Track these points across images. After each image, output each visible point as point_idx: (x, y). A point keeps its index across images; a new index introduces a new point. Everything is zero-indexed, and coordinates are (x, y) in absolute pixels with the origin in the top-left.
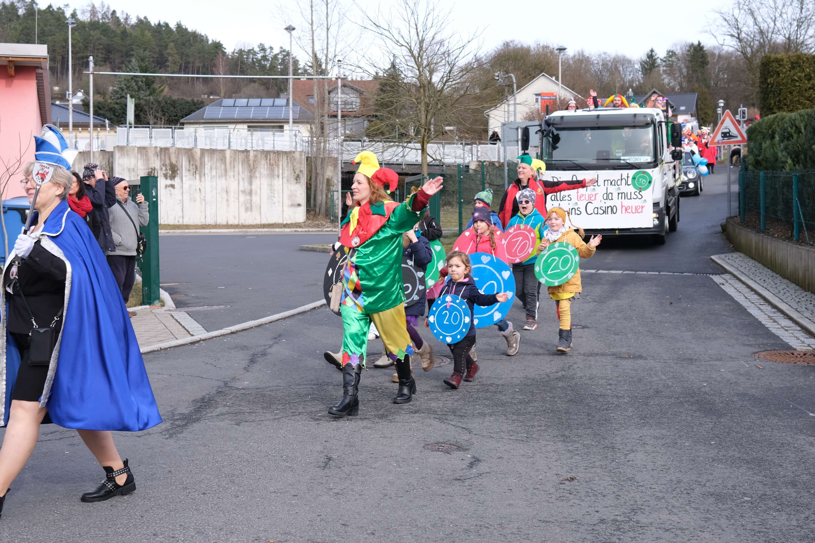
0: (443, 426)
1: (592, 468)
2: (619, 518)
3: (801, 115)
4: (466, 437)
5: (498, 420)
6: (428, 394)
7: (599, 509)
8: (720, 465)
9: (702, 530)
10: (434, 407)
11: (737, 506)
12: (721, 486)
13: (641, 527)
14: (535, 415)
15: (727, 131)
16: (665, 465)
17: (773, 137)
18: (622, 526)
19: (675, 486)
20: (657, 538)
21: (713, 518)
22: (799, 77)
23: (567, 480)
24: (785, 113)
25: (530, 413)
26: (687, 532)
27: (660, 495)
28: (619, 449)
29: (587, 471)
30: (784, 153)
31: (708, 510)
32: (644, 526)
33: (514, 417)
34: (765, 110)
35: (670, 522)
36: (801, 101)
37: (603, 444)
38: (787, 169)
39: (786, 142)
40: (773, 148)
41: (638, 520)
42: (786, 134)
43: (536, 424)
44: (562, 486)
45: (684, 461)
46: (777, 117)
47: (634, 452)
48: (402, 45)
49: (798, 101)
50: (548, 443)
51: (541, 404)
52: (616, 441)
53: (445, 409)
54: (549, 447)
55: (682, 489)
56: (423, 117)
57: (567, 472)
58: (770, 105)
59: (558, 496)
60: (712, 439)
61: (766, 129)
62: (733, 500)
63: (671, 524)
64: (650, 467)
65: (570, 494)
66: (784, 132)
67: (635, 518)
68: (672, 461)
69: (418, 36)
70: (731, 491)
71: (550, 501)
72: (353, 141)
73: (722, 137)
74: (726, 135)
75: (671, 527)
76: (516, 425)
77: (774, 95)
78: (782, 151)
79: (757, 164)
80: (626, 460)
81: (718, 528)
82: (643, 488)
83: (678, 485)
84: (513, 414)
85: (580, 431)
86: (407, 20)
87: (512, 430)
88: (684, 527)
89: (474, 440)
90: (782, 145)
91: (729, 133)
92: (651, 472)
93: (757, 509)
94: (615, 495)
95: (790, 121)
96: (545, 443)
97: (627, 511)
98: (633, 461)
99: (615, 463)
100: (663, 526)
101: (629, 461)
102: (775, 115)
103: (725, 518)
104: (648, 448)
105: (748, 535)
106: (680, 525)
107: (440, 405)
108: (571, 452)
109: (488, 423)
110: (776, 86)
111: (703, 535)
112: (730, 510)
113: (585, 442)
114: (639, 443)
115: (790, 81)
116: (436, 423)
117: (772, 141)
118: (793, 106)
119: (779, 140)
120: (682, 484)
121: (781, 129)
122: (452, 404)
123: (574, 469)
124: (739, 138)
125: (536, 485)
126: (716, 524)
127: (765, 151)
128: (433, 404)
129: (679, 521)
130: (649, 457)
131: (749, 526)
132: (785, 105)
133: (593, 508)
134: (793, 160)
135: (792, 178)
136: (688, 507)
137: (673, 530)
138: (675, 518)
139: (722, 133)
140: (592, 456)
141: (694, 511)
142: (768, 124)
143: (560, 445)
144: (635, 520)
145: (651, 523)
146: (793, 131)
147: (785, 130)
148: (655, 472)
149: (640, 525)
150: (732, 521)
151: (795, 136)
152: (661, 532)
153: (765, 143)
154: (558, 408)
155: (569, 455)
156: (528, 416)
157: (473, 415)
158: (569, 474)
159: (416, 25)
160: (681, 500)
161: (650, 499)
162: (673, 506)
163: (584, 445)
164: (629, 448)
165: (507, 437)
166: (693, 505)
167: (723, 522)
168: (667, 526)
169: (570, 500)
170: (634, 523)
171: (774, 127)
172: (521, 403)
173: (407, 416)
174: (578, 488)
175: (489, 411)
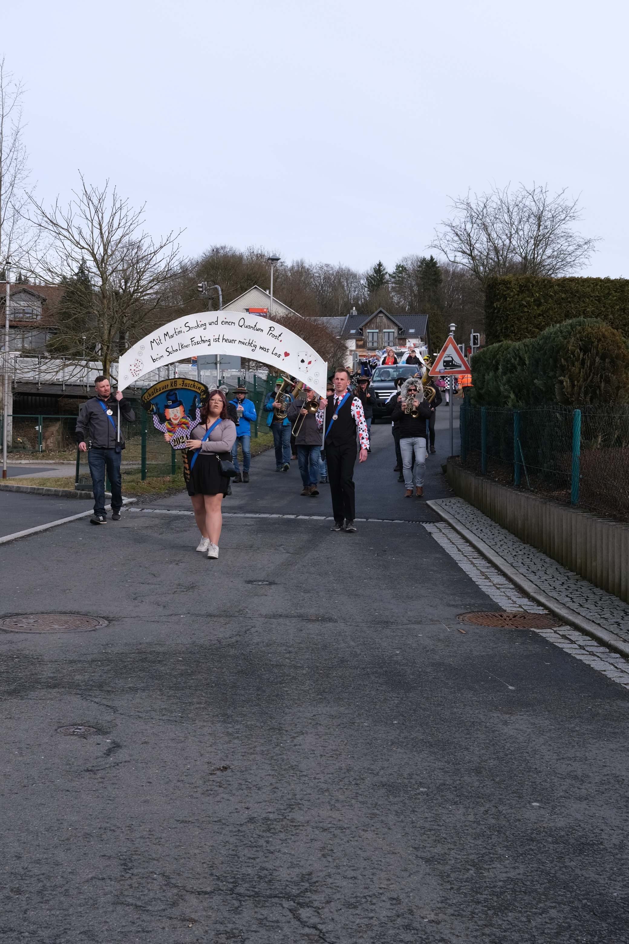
0: (85, 703)
1: (252, 754)
2: (271, 816)
3: (525, 345)
4: (108, 717)
5: (151, 696)
6: (74, 664)
7: (250, 805)
8: (399, 750)
9: (365, 828)
10: (78, 680)
11: (410, 798)
12: (395, 775)
13: (295, 826)
14: (196, 690)
15: (450, 359)
16: (337, 750)
17: (497, 369)
18: (274, 826)
19: (343, 776)
20: (312, 840)
21: (380, 813)
22: (528, 302)
23: (219, 769)
24: (510, 342)
25: (190, 687)
26: (348, 832)
27: (324, 786)
28: (287, 731)
29: (245, 758)
30: (506, 387)
31: (376, 804)
32: (299, 826)
33: (171, 692)
34: (490, 337)
35: (330, 819)
36: (530, 328)
37: (269, 725)
38: (510, 404)
39: (509, 375)
40: (496, 380)
41: (294, 819)
42: (508, 366)
43: (195, 700)
44: (212, 778)
45: (359, 745)
46: (501, 346)
47: (303, 734)
48: (83, 248)
49: (527, 328)
50: (205, 724)
51: (205, 676)
52: (285, 720)
53: (91, 683)
54: (206, 729)
55: (351, 779)
56: (106, 332)
57: (221, 759)
58: (497, 331)
59: (205, 789)
60: (395, 719)
61: (490, 359)
62: (406, 792)
63: (330, 823)
64: (317, 753)
65: (220, 787)
66: (507, 364)
67: (291, 816)
68: (345, 745)
69: (102, 237)
70: (406, 781)
71: (194, 795)
72: (28, 357)
73: (444, 366)
74: (449, 364)
75: (330, 826)
76: (171, 702)
77: (501, 321)
78: (504, 385)
79: (480, 398)
80: (293, 744)
81: (384, 826)
82: (307, 778)
83: (347, 775)
84: (170, 688)
85: (245, 708)
86: (90, 219)
87: (165, 709)
88: (345, 826)
89: (118, 722)
90: (504, 377)
91: (452, 361)
92: (319, 758)
93: (432, 802)
94: (272, 787)
95: (514, 352)
96: (201, 724)
97: (282, 807)
98: (300, 745)
99: (278, 748)
100: (321, 825)
101: (295, 745)
102: (500, 343)
103: (394, 813)
104: (320, 729)
105: (416, 834)
106: (341, 823)
107: (86, 677)
108: (231, 734)
109: (138, 700)
110: (503, 310)
111: (366, 835)
112: (401, 804)
113: (249, 723)
114: (310, 724)
115: (517, 306)
116: (76, 701)
117: (495, 373)
118: (521, 334)
119: (502, 373)
120: (352, 773)
121: (504, 360)
122: (101, 676)
123: (229, 756)
124: (463, 368)
125: (181, 776)
126: (382, 821)
127: (488, 383)
128: (78, 677)
129: (340, 818)
130: (320, 740)
131: (420, 823)
132: (512, 333)
133: (243, 804)
134: (516, 395)
135: (513, 415)
136: (353, 801)
137: (332, 830)
138: (336, 815)
139: (444, 362)
140: (254, 740)
141: (359, 805)
142: (493, 353)
143: (219, 727)
144: (289, 818)
145: (308, 822)
146: (516, 363)
147: (508, 361)
148: (323, 758)
149: (294, 824)
150: (402, 817)
151: (519, 368)
152: (317, 832)
153: (488, 375)
154: (225, 680)
155: (227, 739)
156: (187, 691)
157: (123, 691)
158: (223, 762)
159: (100, 225)
160: (347, 793)
161: (311, 792)
162: (337, 800)
163: (247, 726)
164: (298, 730)
165: (157, 717)
166: (360, 798)
167: (391, 819)
168: (326, 825)
169: (218, 795)
170: (288, 823)
171: (498, 356)
172: (182, 675)
173: (43, 692)
174: (230, 779)
175: (142, 685)
